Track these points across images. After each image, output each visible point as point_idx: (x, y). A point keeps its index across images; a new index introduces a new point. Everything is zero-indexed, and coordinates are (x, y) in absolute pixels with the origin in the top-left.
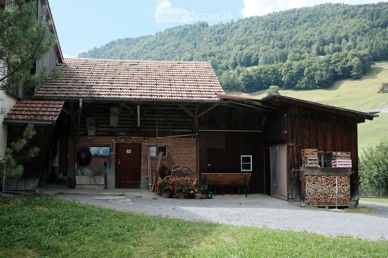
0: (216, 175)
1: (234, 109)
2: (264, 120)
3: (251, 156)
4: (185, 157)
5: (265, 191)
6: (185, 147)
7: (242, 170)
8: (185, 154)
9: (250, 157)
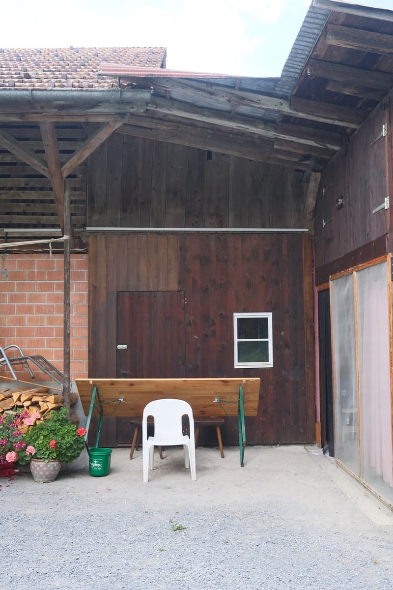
0: (131, 384)
1: (210, 154)
2: (313, 186)
3: (269, 316)
4: (41, 320)
5: (319, 436)
6: (43, 287)
7: (238, 365)
8: (40, 310)
9: (265, 320)
